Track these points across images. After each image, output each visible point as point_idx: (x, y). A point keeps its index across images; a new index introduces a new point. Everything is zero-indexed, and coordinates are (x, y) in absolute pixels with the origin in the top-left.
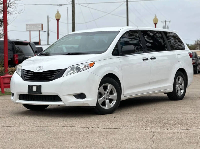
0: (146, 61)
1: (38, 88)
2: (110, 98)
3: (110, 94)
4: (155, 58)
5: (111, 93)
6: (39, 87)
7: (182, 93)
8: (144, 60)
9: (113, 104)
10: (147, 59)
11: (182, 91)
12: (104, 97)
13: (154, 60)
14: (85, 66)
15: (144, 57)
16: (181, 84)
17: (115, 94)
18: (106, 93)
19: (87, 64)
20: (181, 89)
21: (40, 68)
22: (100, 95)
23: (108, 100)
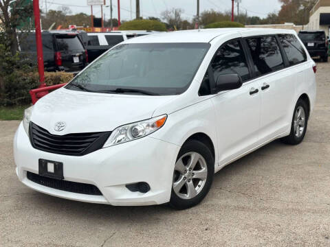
0: (255, 95)
1: (57, 167)
2: (194, 177)
3: (195, 169)
4: (268, 86)
5: (198, 167)
6: (59, 167)
7: (301, 132)
8: (251, 93)
9: (199, 186)
10: (257, 91)
11: (302, 129)
12: (185, 177)
13: (267, 90)
14: (148, 125)
15: (252, 88)
16: (301, 119)
17: (204, 169)
18: (188, 169)
19: (152, 122)
20: (300, 126)
21: (60, 126)
22: (177, 175)
23: (191, 182)
